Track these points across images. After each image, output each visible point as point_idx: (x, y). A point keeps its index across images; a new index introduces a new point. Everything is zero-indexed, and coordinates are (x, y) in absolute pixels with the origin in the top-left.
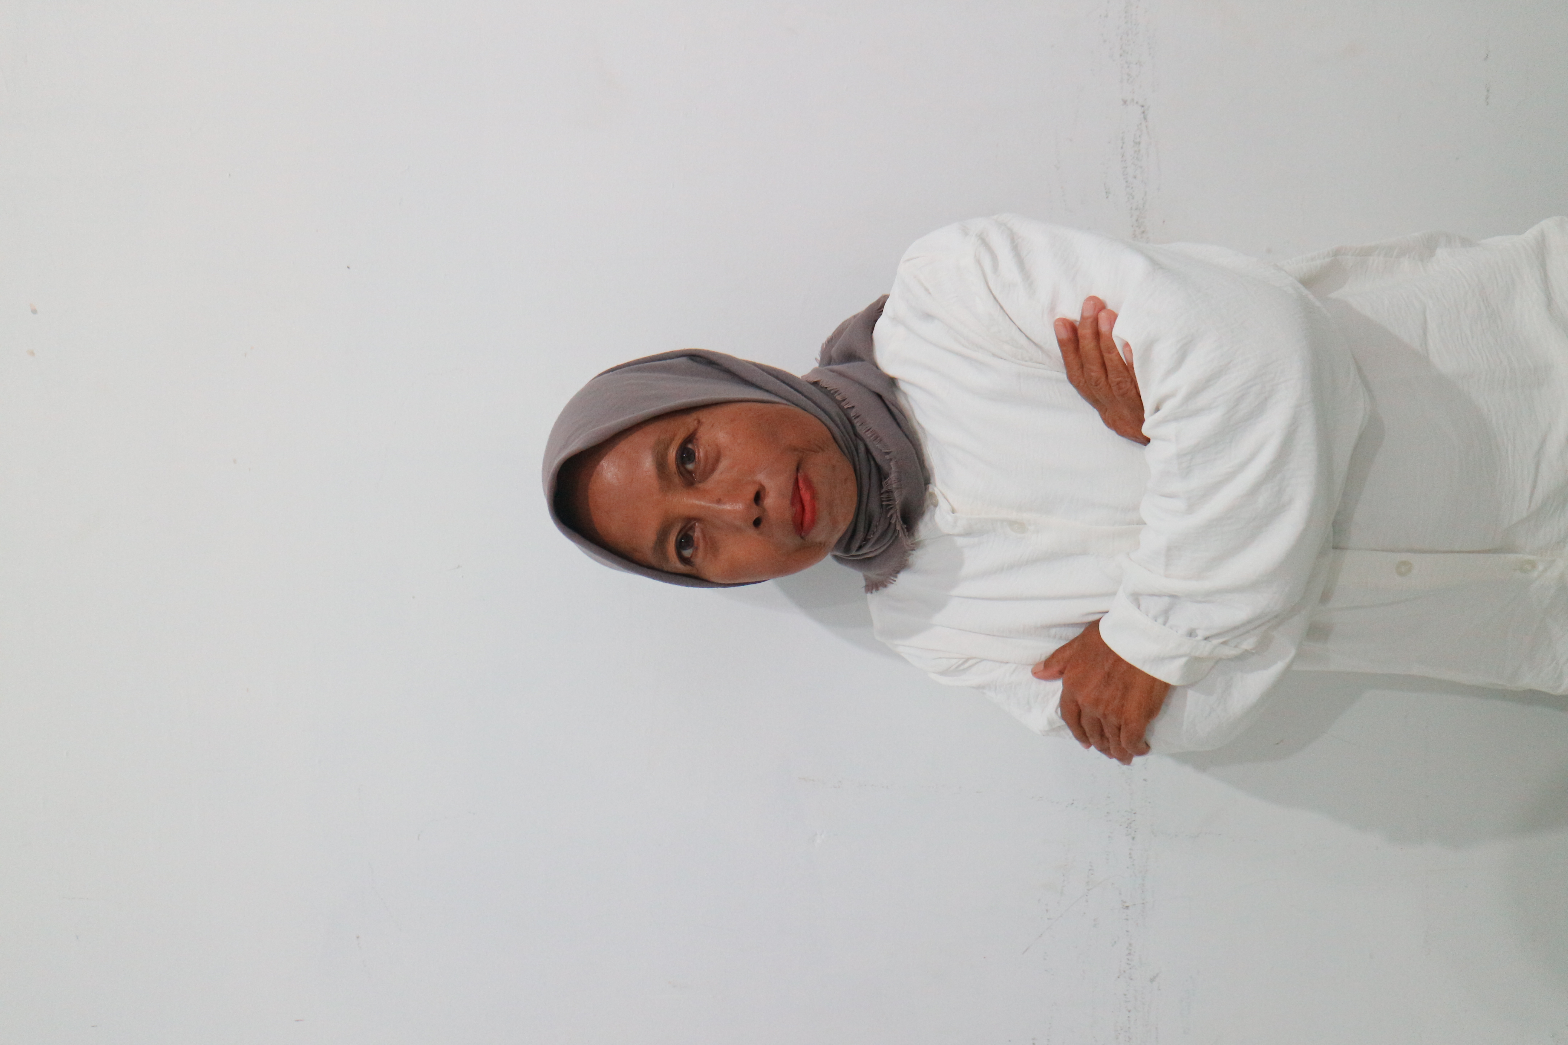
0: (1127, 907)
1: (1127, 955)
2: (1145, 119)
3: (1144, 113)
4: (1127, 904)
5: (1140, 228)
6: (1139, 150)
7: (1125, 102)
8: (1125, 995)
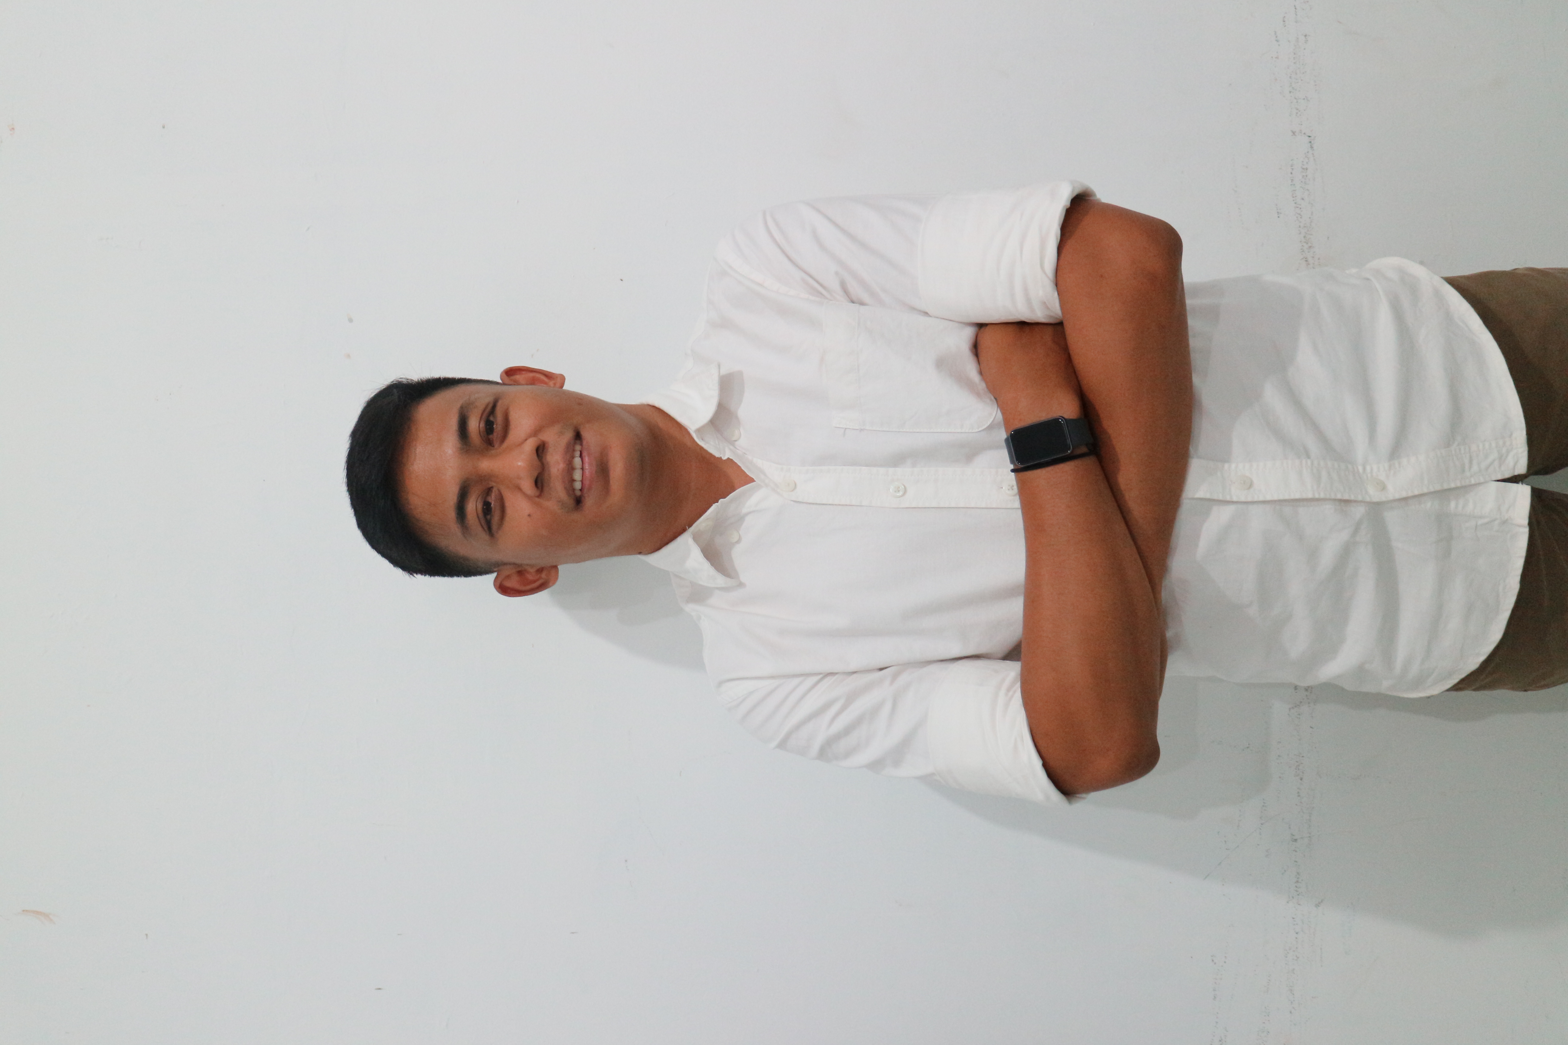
0: (1296, 840)
1: (1295, 883)
2: (1312, 147)
3: (1310, 142)
4: (1295, 838)
5: (1307, 243)
6: (1307, 176)
7: (1294, 133)
8: (1293, 918)
